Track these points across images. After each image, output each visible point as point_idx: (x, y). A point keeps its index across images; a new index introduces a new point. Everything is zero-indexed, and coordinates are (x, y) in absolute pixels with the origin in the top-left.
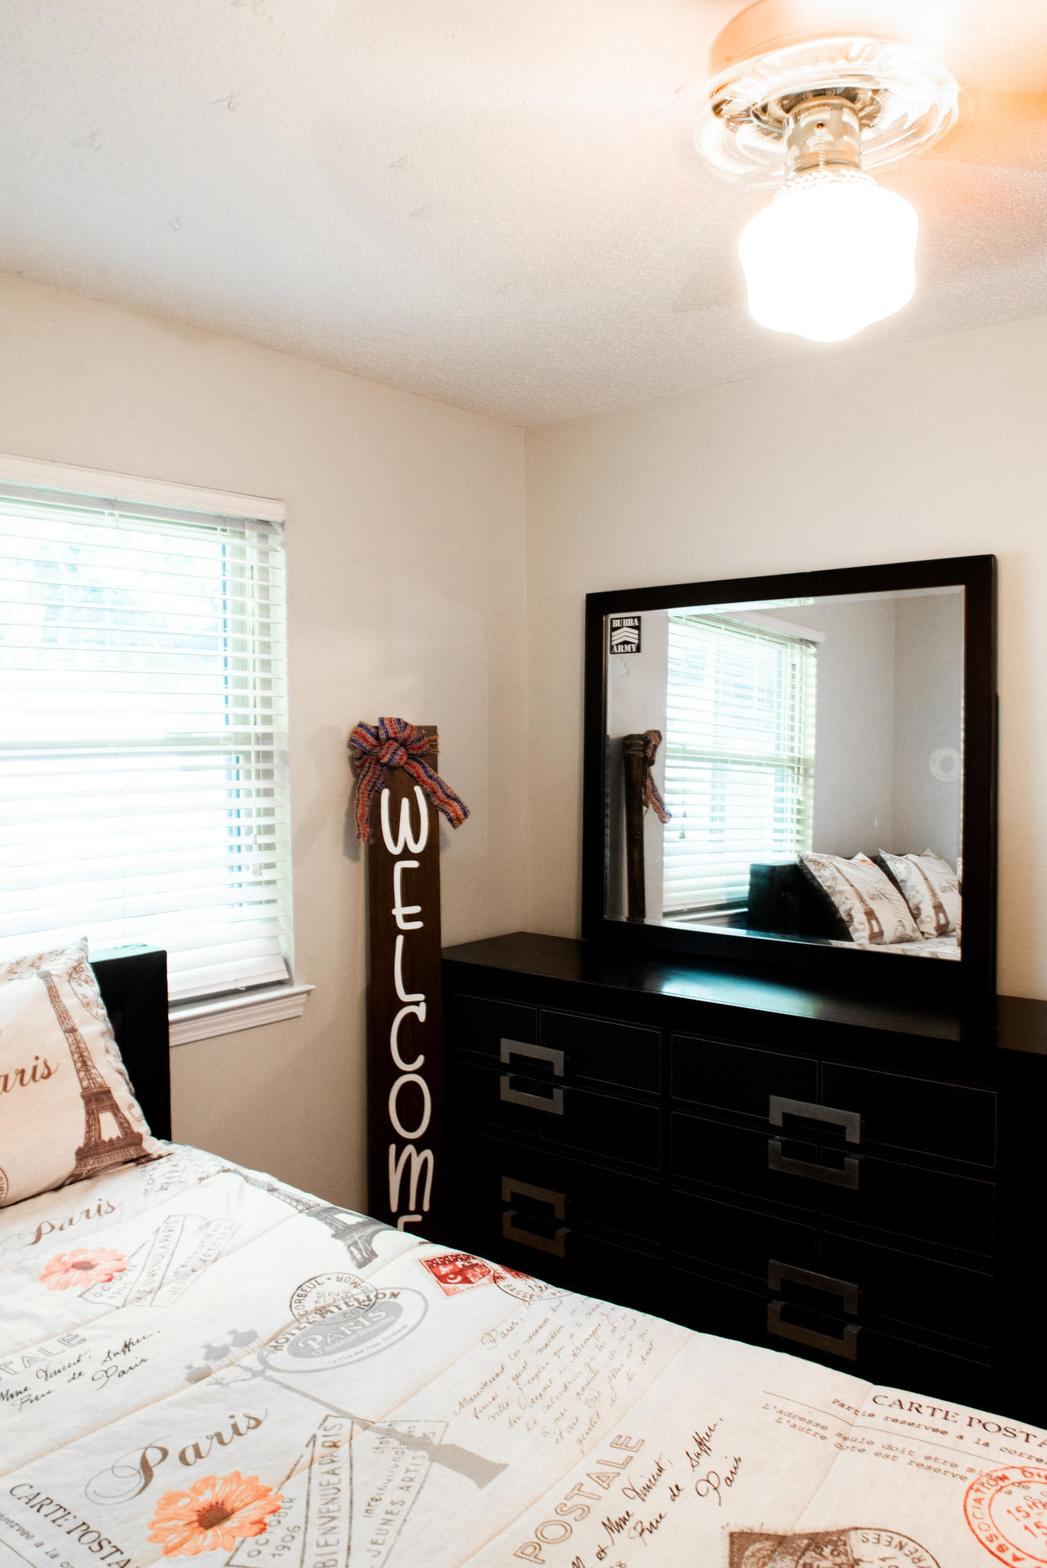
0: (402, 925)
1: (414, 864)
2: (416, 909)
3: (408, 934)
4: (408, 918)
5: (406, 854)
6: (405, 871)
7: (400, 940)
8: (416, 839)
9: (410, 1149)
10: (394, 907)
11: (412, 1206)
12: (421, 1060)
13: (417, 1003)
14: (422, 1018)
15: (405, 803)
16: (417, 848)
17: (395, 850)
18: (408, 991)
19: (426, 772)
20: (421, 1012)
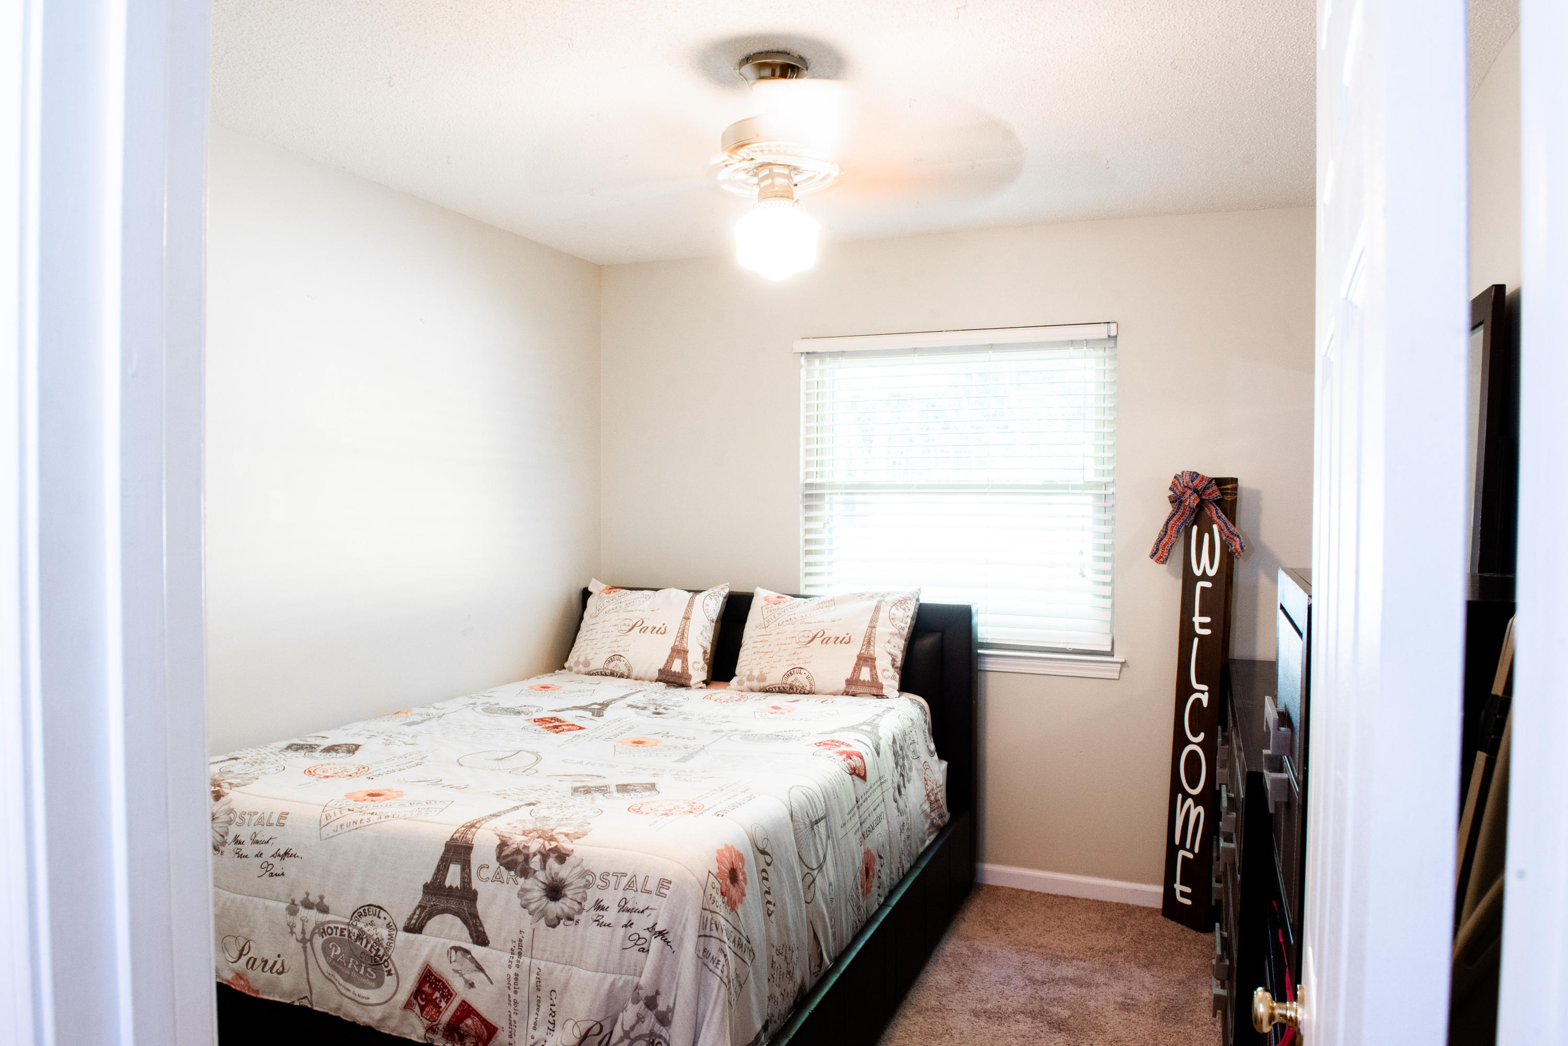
0: (1199, 631)
1: (1208, 585)
2: (1207, 620)
3: (1202, 637)
4: (1203, 626)
5: (1204, 577)
6: (1203, 588)
7: (1196, 640)
8: (1211, 566)
9: (1190, 801)
10: (1194, 616)
11: (1188, 846)
12: (1202, 736)
13: (1203, 692)
14: (1205, 704)
15: (1207, 536)
16: (1211, 573)
17: (1198, 573)
18: (1198, 682)
19: (1217, 513)
20: (1205, 699)
